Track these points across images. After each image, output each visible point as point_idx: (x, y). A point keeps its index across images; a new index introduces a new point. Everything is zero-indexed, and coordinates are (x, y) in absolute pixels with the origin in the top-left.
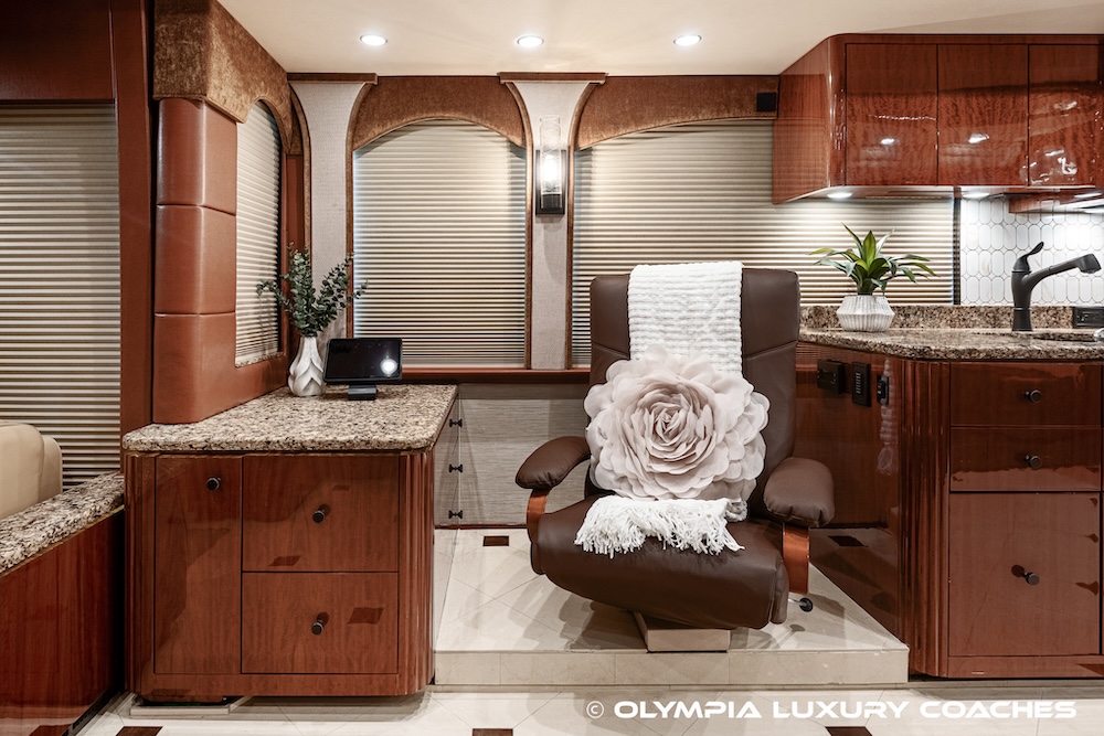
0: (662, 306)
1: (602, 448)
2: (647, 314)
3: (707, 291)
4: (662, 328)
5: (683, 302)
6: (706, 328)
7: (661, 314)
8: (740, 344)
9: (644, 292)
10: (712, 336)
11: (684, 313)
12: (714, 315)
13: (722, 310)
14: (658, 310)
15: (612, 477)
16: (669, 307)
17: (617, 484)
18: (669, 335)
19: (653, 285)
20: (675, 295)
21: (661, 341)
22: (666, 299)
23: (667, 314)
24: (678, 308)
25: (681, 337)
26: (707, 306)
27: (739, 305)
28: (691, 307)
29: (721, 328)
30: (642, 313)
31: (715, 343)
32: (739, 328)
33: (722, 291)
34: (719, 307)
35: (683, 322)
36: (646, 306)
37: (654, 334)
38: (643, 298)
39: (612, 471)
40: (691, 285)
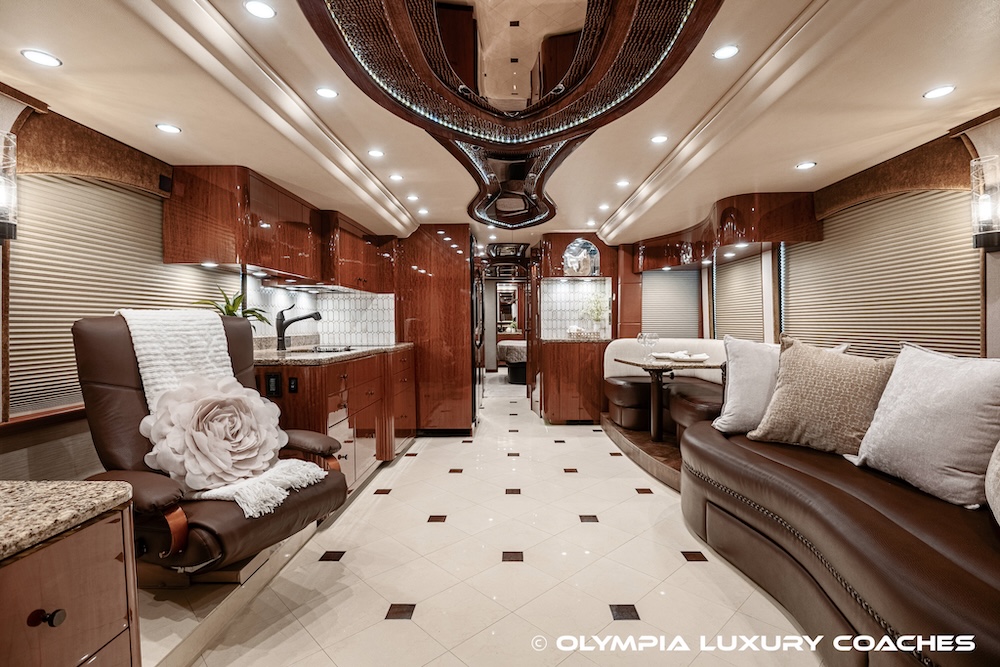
0: (167, 344)
1: (183, 463)
2: (157, 351)
3: (201, 332)
4: (172, 362)
5: (185, 341)
6: (208, 360)
7: (168, 351)
8: (231, 369)
9: (148, 333)
10: (212, 364)
11: (188, 350)
12: (211, 350)
13: (216, 346)
14: (166, 348)
15: (204, 478)
16: (174, 345)
17: (208, 482)
18: (179, 367)
19: (155, 327)
20: (176, 336)
21: (173, 373)
22: (171, 339)
23: (174, 351)
24: (181, 345)
25: (187, 368)
26: (205, 343)
27: (226, 341)
28: (193, 344)
29: (218, 358)
30: (152, 352)
31: (216, 369)
32: (229, 358)
33: (212, 332)
34: (213, 343)
35: (188, 356)
36: (154, 345)
37: (167, 368)
38: (150, 339)
39: (204, 474)
40: (187, 327)
